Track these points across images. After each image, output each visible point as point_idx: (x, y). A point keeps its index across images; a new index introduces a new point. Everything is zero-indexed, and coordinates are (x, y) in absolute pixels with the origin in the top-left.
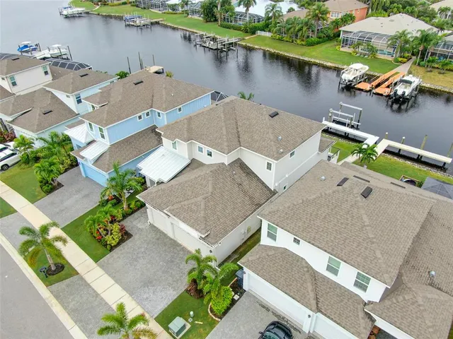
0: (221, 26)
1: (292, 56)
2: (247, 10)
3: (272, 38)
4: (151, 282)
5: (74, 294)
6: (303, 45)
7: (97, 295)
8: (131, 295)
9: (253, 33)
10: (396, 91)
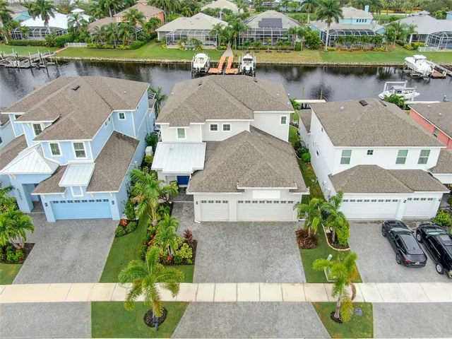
0: (11, 44)
1: (124, 60)
2: (46, 23)
3: (89, 48)
4: (266, 262)
5: (210, 320)
6: (127, 49)
7: (235, 304)
8: (265, 282)
9: (62, 46)
10: (245, 67)
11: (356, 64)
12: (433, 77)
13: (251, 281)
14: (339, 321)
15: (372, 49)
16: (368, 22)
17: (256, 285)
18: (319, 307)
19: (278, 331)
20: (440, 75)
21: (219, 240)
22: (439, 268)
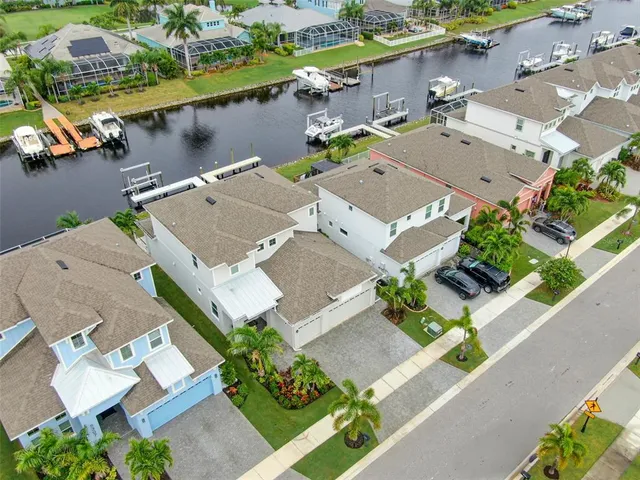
4: (384, 350)
10: (111, 134)
11: (240, 89)
12: (330, 91)
13: (389, 370)
14: (465, 359)
15: (245, 63)
16: (222, 25)
17: (394, 371)
18: (446, 358)
19: (438, 391)
20: (337, 87)
21: (333, 354)
22: (488, 289)
